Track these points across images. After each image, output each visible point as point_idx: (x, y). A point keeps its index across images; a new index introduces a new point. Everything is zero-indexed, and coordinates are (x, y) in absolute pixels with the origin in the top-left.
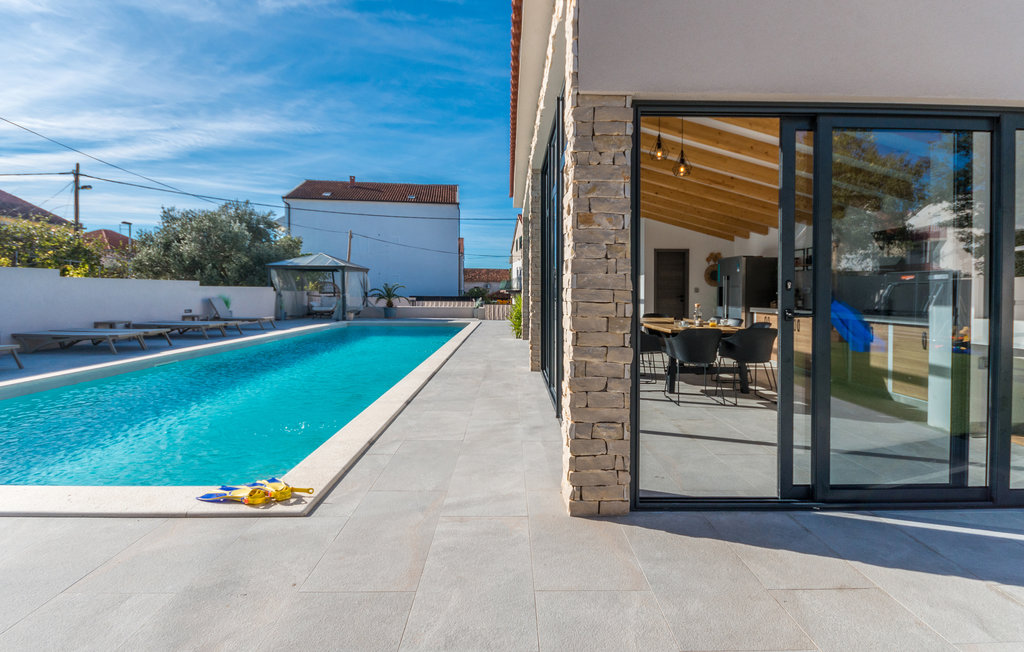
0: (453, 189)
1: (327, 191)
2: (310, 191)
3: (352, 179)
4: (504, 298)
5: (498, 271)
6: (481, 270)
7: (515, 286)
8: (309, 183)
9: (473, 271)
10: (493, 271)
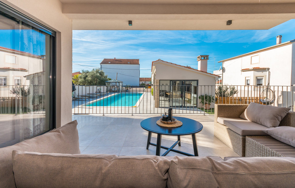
0: (138, 60)
1: (109, 62)
2: (105, 62)
3: (115, 58)
4: (149, 86)
5: (148, 78)
6: (143, 78)
7: (152, 83)
8: (105, 59)
9: (142, 78)
10: (147, 78)
